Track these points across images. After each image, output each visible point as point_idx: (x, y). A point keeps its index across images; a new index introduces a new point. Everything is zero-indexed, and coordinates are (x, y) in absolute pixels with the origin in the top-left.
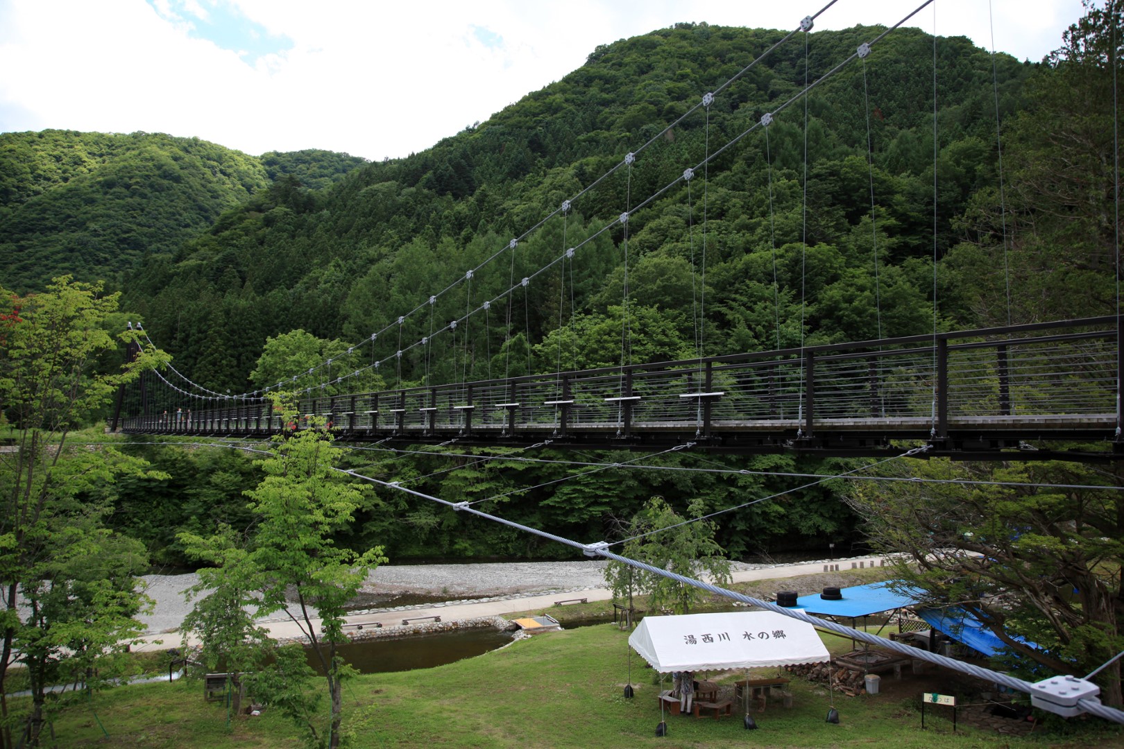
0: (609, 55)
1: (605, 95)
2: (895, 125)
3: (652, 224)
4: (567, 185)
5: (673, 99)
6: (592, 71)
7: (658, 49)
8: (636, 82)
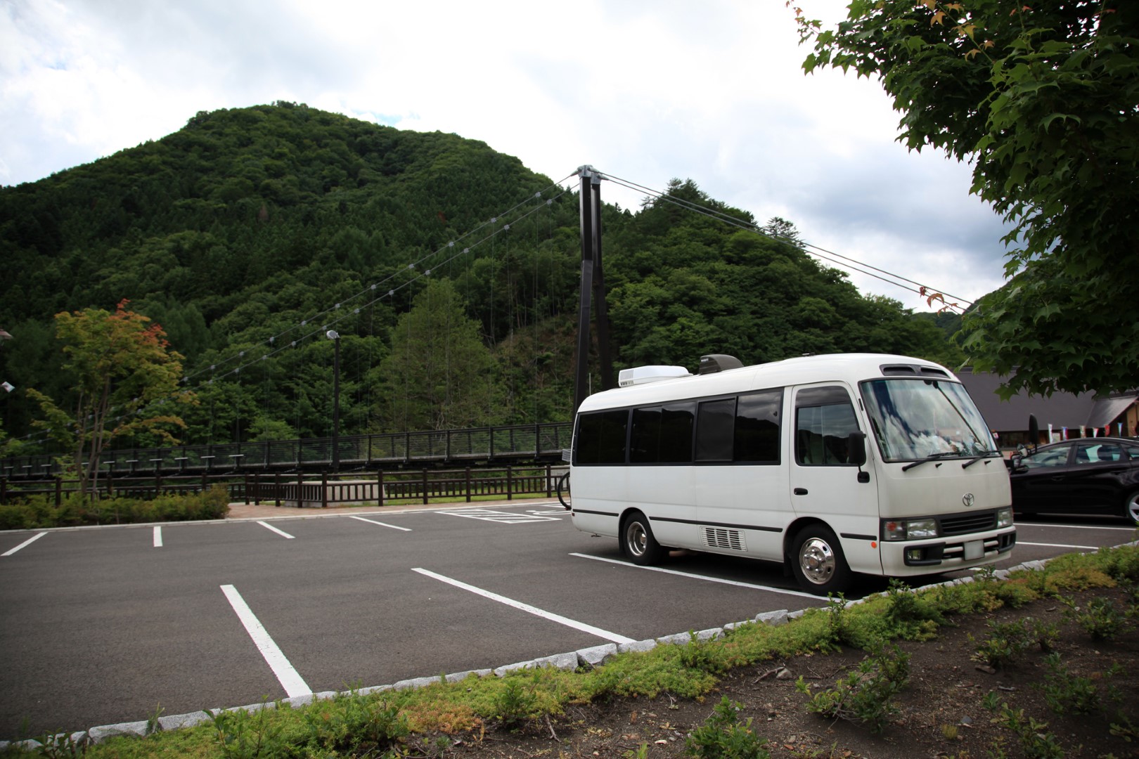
0: (210, 122)
1: (204, 163)
2: (454, 227)
3: (240, 308)
4: (165, 260)
5: (270, 176)
6: (193, 136)
7: (259, 125)
8: (236, 154)
